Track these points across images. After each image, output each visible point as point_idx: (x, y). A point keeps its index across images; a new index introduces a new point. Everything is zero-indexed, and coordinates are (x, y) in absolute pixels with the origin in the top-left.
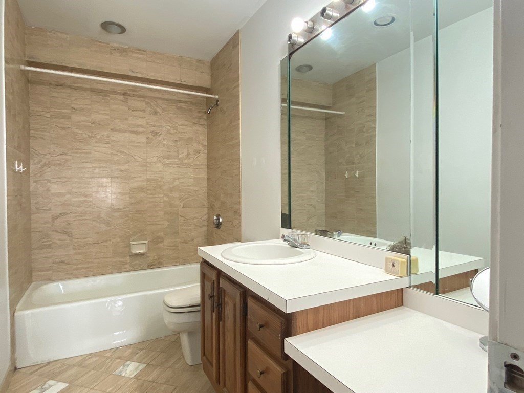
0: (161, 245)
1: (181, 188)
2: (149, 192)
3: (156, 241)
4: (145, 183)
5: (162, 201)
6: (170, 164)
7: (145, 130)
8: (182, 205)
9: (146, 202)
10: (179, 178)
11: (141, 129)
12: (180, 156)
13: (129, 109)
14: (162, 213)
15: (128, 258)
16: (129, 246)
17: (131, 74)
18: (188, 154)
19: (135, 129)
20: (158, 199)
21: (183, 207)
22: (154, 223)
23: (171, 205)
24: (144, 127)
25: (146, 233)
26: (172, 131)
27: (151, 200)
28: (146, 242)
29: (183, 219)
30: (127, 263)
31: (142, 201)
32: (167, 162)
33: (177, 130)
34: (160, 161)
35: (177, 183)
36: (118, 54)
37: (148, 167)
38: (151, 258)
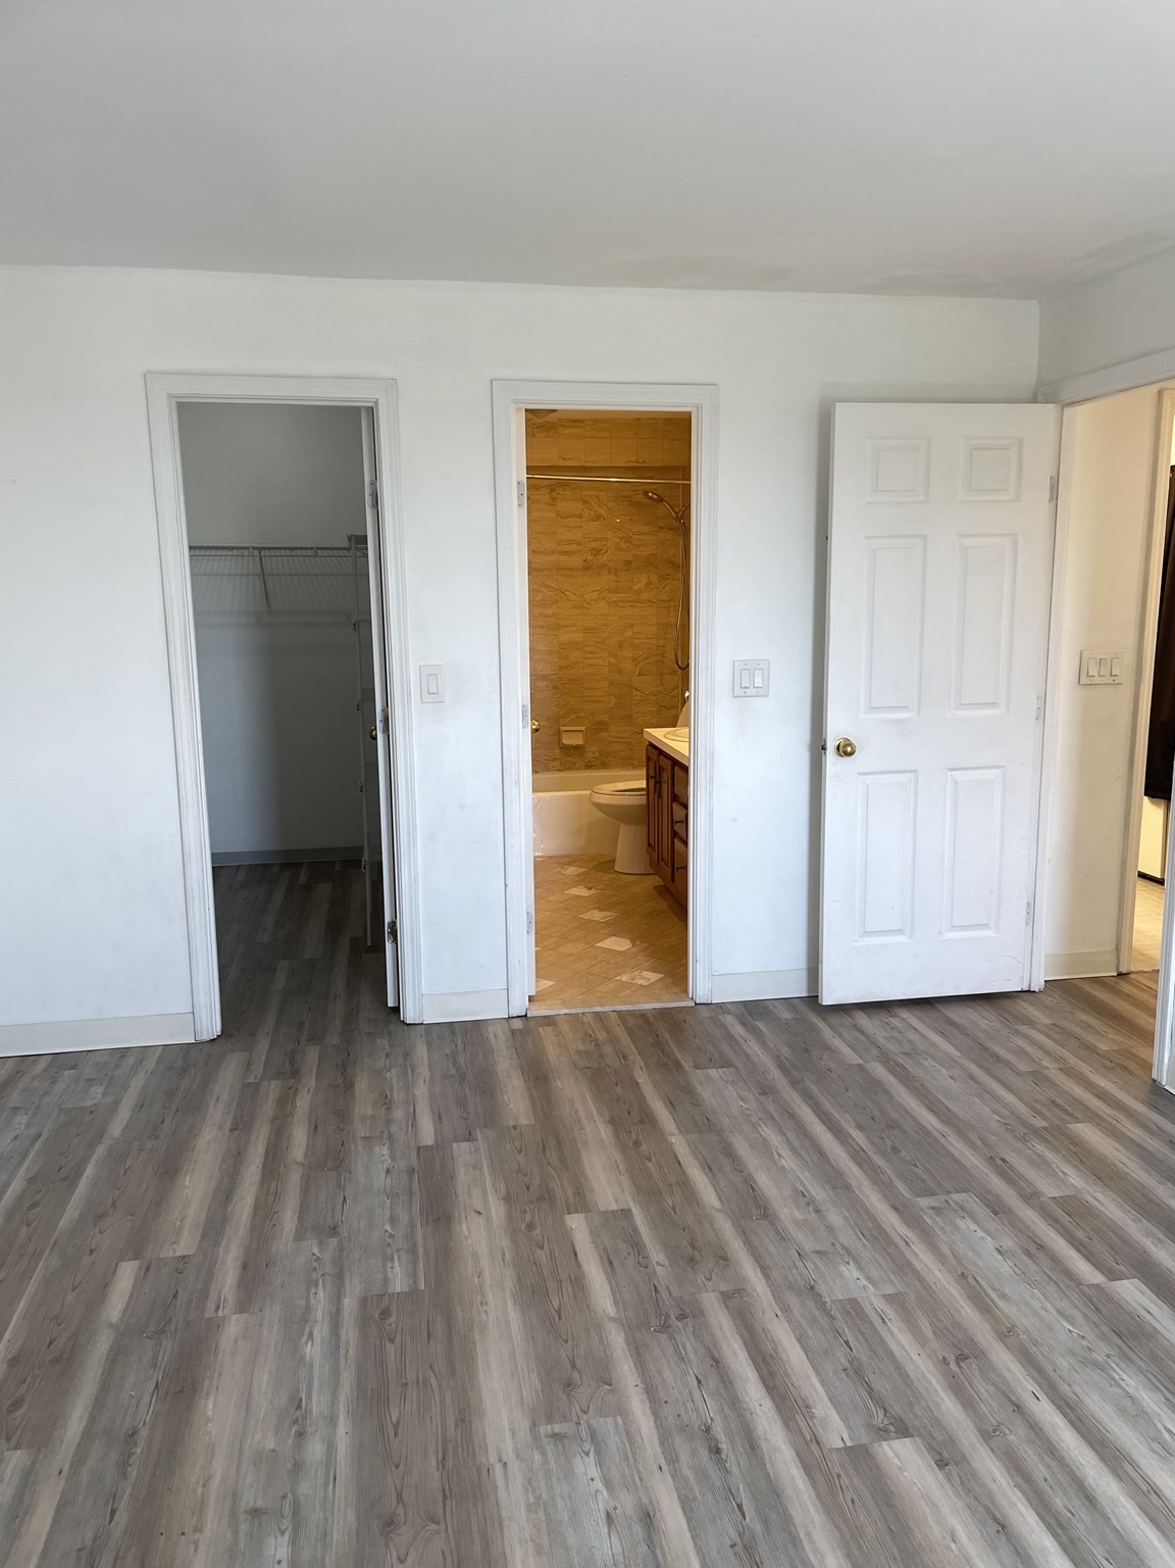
0: (603, 734)
1: (636, 641)
2: (587, 649)
3: (598, 728)
4: (581, 635)
5: (606, 663)
6: (620, 602)
7: (580, 548)
8: (637, 671)
9: (581, 665)
10: (632, 626)
11: (574, 547)
12: (635, 588)
13: (558, 516)
14: (605, 684)
15: (557, 751)
16: (558, 734)
17: (562, 463)
18: (649, 583)
19: (566, 548)
20: (600, 661)
21: (640, 675)
22: (594, 699)
23: (620, 672)
24: (579, 544)
25: (582, 714)
26: (623, 545)
27: (590, 662)
28: (583, 728)
29: (639, 693)
30: (556, 759)
31: (576, 663)
32: (614, 599)
33: (630, 542)
34: (603, 598)
35: (629, 633)
36: (544, 434)
37: (584, 608)
38: (591, 755)
